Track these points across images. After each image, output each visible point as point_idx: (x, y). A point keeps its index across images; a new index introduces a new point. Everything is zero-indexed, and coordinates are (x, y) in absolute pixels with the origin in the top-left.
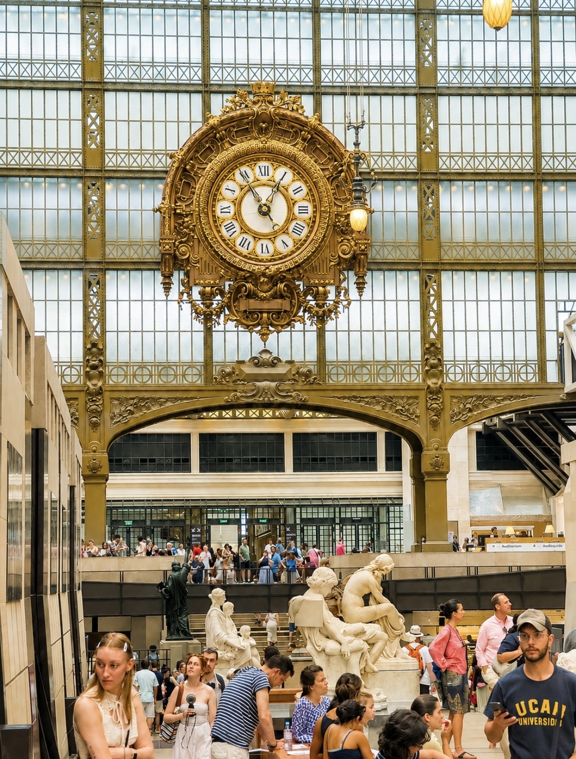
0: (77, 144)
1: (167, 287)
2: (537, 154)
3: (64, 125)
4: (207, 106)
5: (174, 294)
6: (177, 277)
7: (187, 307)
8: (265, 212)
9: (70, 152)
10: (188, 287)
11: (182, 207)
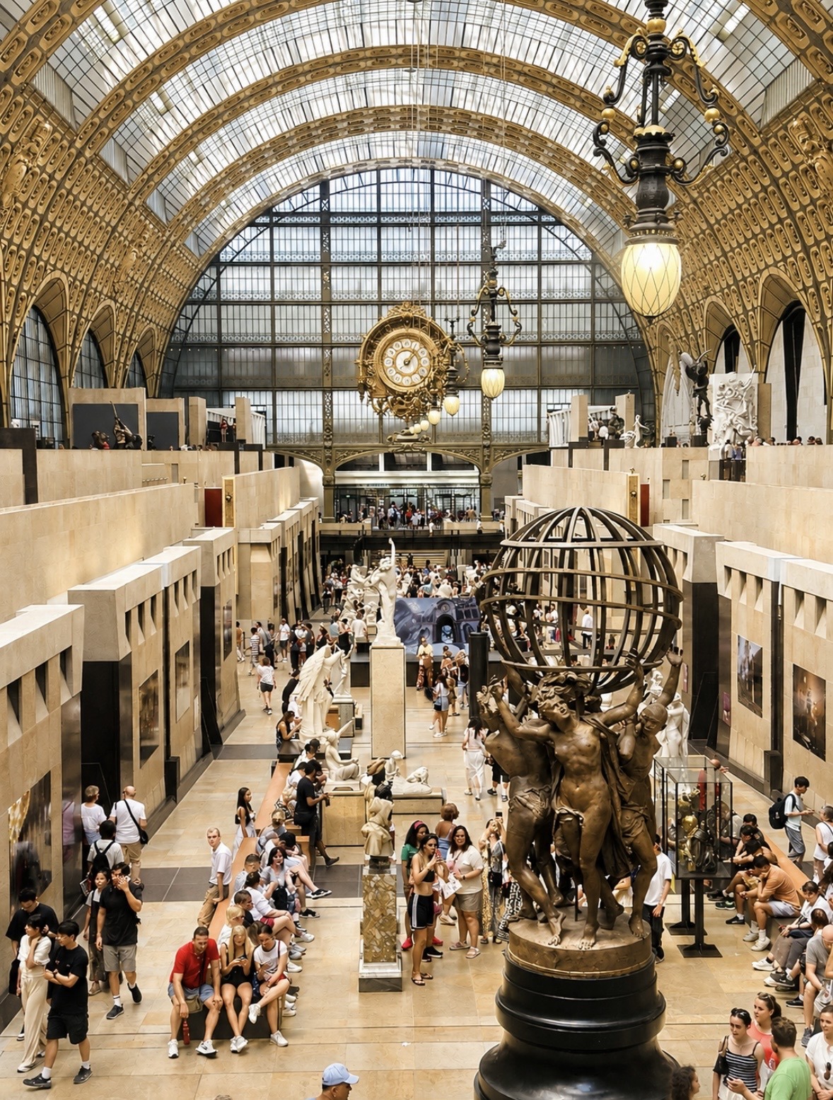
0: (319, 330)
1: (362, 398)
2: (539, 333)
3: (313, 322)
4: (380, 313)
5: (365, 401)
6: (366, 394)
7: (370, 407)
8: (407, 363)
9: (316, 334)
10: (371, 398)
11: (366, 362)
